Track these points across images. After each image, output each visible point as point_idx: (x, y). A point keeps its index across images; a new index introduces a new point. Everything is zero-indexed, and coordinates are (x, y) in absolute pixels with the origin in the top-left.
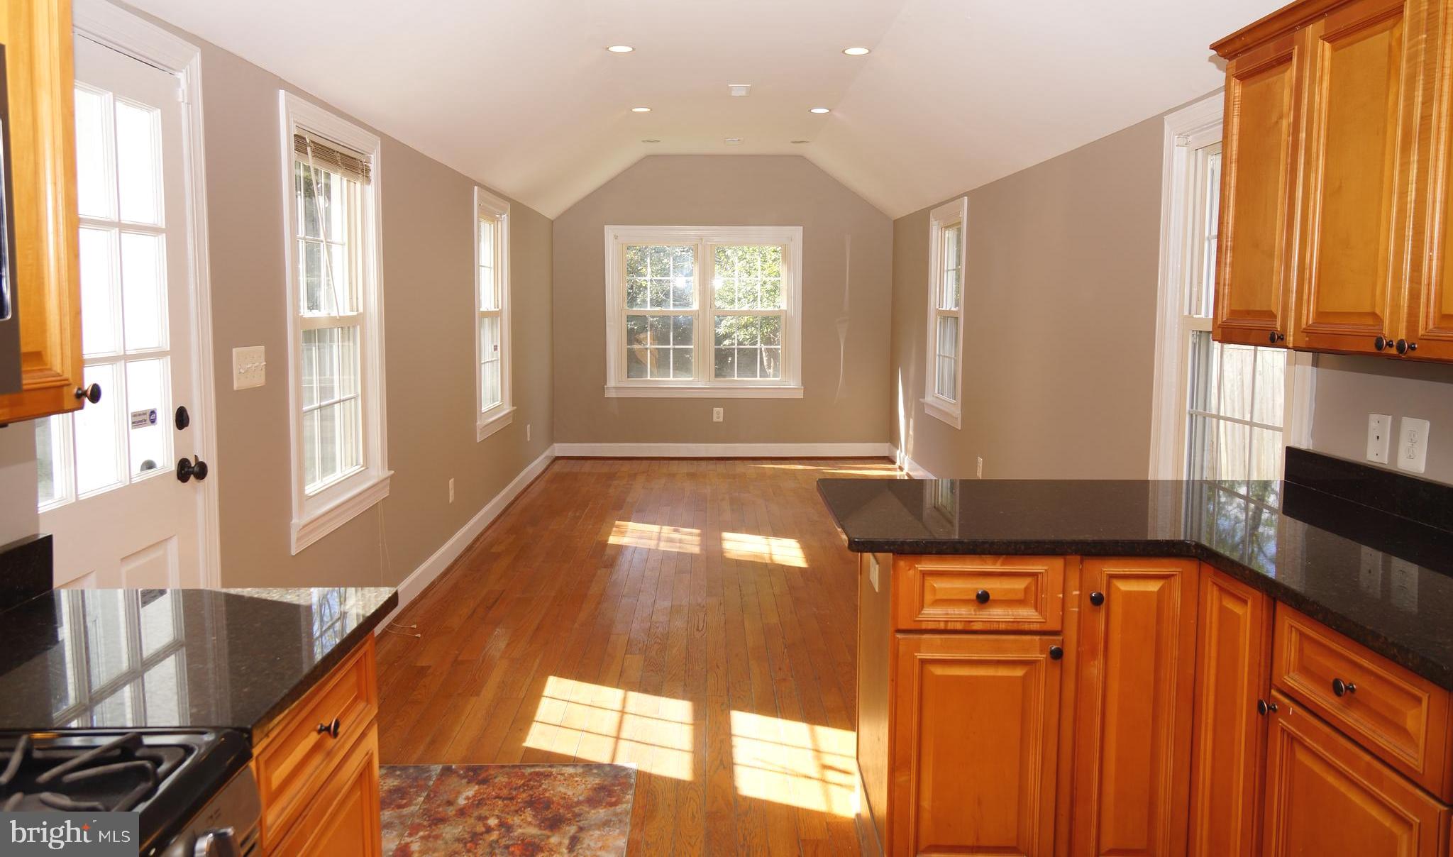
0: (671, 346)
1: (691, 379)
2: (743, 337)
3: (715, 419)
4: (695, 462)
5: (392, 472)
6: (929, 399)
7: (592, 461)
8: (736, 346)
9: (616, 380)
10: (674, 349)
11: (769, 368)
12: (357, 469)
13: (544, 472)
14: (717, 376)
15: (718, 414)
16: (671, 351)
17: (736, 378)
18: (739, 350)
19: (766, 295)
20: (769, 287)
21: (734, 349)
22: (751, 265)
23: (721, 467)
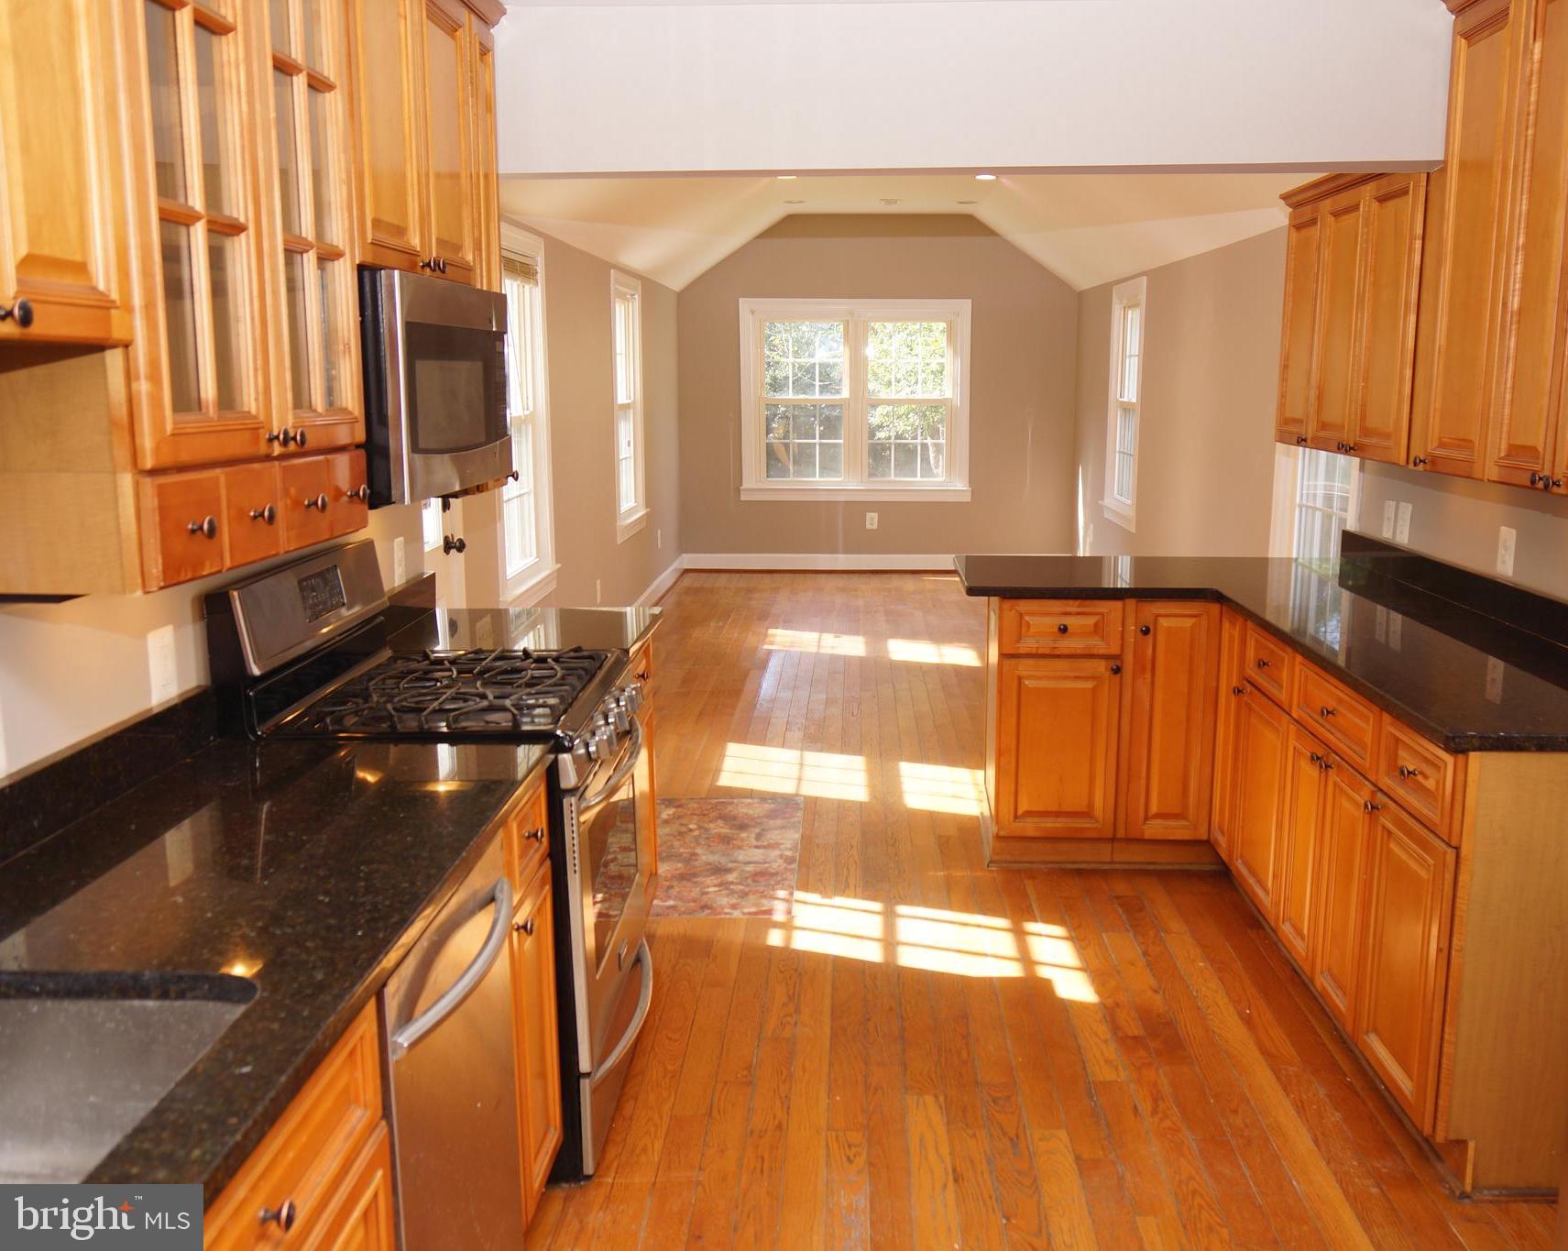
0: (817, 441)
1: (840, 479)
2: (903, 428)
3: (868, 526)
4: (845, 576)
5: (559, 565)
6: (1107, 501)
7: (727, 575)
8: (892, 440)
9: (755, 481)
10: (821, 444)
11: (937, 467)
12: (532, 560)
13: (675, 584)
14: (870, 475)
15: (872, 520)
16: (817, 447)
17: (893, 478)
18: (898, 446)
19: (931, 377)
20: (934, 367)
21: (891, 444)
22: (914, 338)
23: (875, 581)
